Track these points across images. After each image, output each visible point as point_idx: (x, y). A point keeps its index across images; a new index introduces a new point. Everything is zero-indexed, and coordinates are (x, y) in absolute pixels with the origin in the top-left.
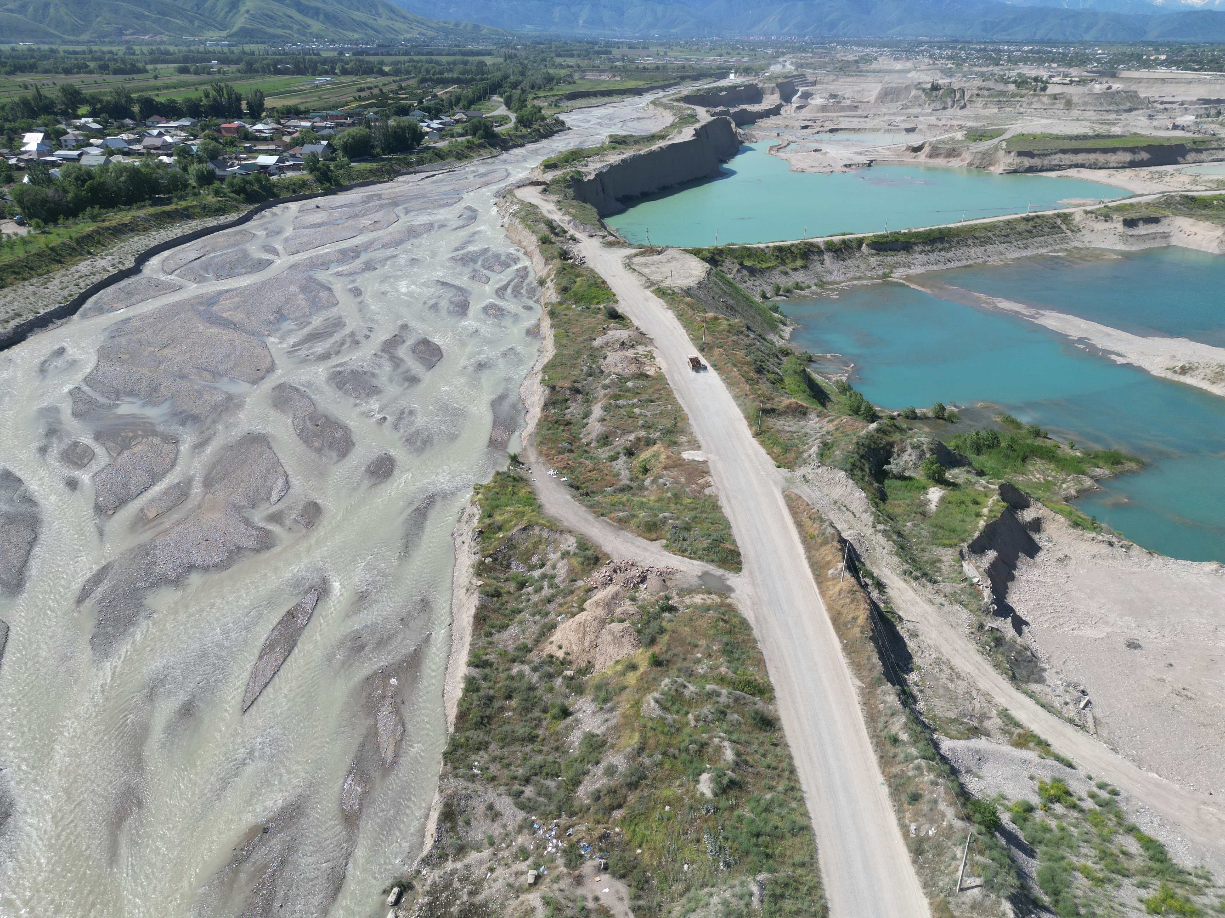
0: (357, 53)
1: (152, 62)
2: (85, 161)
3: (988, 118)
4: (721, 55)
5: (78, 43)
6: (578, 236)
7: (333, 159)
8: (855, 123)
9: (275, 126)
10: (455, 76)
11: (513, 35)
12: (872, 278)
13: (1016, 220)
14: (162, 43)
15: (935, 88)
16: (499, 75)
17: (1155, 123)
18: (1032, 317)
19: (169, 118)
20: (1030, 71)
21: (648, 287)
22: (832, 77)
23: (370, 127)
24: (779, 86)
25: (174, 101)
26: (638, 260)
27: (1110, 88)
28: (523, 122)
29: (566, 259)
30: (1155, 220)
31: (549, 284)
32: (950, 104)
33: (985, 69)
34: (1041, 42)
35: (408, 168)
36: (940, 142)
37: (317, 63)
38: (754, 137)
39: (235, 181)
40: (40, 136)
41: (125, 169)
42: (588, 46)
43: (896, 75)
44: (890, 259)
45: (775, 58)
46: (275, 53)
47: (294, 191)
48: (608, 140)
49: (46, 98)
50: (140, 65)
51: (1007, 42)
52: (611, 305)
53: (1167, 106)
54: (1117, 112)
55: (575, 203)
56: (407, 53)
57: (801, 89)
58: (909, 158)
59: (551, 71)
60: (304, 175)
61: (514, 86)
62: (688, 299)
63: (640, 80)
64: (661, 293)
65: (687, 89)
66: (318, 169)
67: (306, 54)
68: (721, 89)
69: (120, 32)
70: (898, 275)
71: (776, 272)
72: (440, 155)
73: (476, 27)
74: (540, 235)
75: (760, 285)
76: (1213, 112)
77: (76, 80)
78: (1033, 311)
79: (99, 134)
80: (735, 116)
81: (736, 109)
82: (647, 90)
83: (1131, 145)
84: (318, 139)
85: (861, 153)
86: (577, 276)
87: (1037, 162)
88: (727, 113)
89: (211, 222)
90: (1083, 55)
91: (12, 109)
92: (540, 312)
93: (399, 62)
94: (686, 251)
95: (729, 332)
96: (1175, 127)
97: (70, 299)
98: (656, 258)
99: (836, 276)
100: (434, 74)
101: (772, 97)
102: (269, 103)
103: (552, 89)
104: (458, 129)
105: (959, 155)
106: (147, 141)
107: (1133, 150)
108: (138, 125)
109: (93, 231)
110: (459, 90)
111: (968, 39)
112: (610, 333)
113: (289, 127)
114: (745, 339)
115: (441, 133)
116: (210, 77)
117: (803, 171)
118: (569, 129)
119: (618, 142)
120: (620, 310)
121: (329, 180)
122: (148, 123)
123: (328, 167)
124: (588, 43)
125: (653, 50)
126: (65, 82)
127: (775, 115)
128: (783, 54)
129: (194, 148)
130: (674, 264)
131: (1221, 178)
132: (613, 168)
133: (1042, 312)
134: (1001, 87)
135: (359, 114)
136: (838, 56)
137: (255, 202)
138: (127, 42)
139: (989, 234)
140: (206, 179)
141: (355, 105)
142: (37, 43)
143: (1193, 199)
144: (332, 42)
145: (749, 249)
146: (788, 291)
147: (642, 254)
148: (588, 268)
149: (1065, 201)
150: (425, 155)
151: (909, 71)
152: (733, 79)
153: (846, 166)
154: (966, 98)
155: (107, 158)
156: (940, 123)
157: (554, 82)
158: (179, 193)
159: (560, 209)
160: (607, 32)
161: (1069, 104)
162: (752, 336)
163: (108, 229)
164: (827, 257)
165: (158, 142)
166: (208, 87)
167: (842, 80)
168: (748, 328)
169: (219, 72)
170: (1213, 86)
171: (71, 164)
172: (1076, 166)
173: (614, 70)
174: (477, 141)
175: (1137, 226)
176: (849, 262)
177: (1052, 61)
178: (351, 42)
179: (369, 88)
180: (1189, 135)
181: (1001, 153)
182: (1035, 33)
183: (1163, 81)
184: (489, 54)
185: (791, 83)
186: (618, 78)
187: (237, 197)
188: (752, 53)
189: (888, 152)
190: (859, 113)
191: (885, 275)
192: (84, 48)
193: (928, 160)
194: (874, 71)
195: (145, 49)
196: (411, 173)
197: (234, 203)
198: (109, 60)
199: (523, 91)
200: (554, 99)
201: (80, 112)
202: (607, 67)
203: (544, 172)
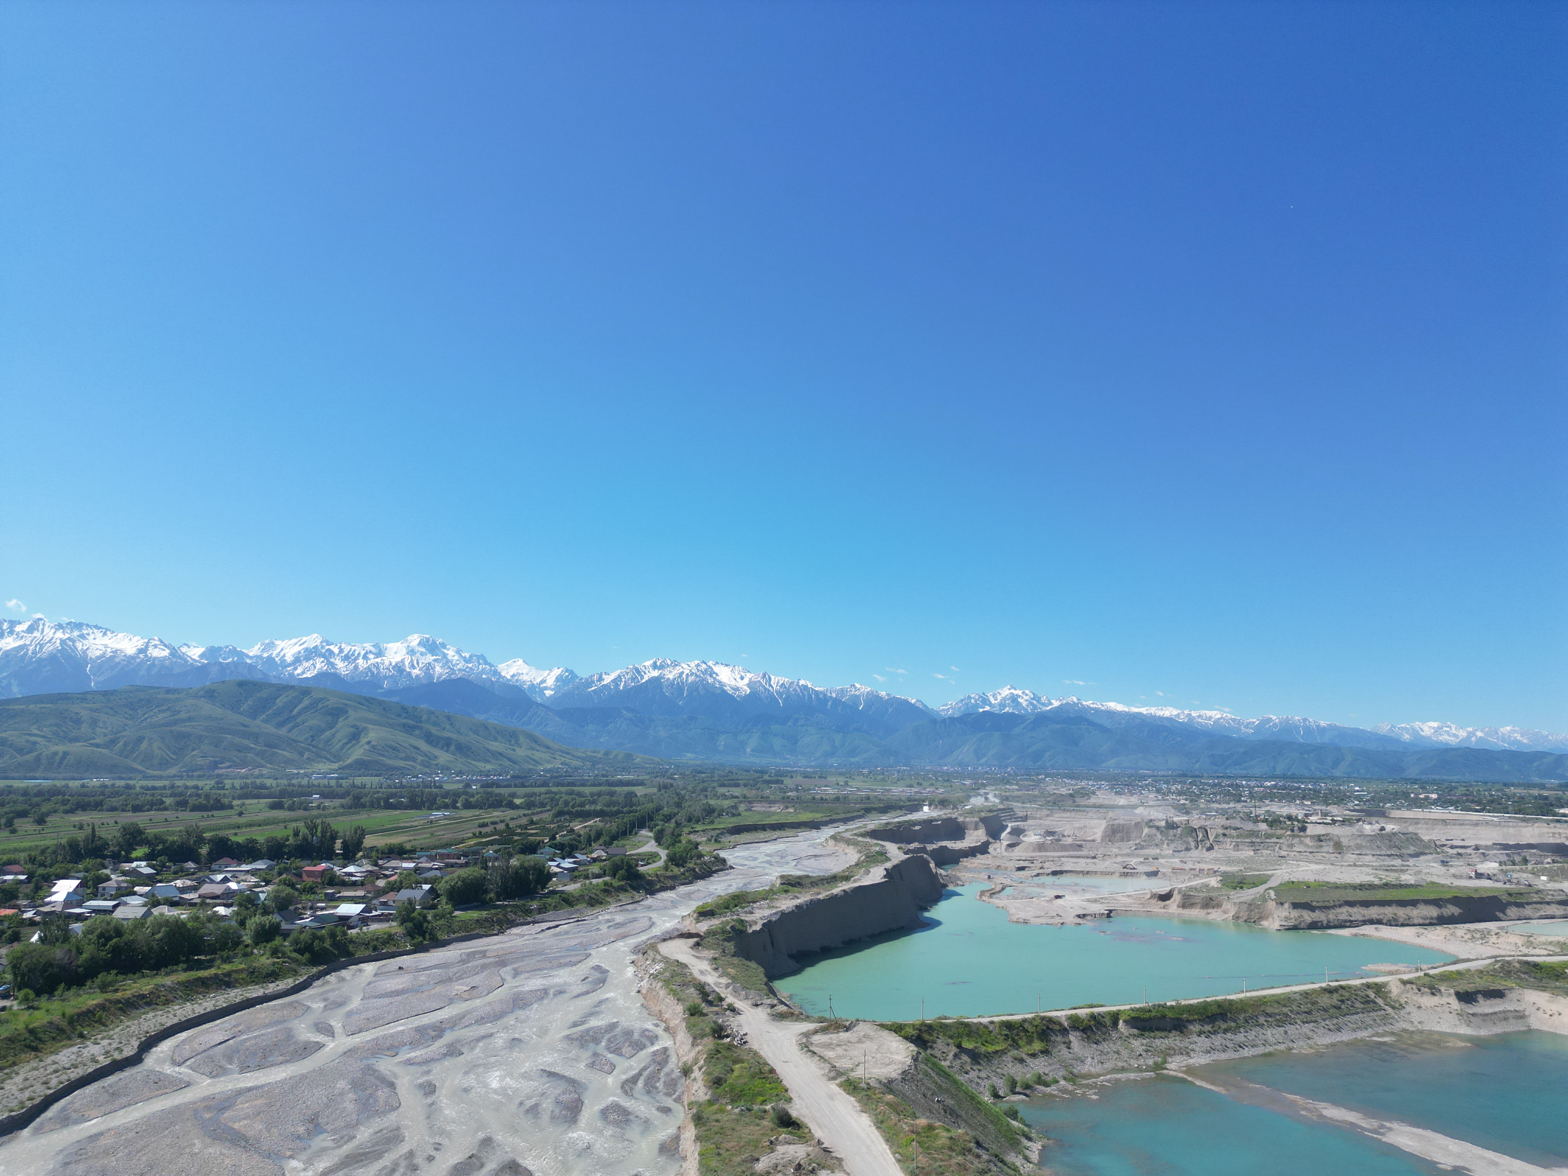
0: (486, 785)
1: (240, 797)
2: (119, 914)
3: (1243, 861)
4: (911, 786)
5: (161, 778)
6: (739, 1004)
7: (434, 907)
8: (1082, 864)
9: (370, 868)
10: (598, 808)
11: (671, 764)
12: (1139, 1069)
13: (1314, 991)
14: (261, 776)
15: (1171, 826)
16: (650, 806)
17: (1452, 871)
18: (1375, 1131)
19: (240, 860)
20: (1282, 809)
21: (834, 1078)
22: (1045, 812)
23: (486, 868)
24: (983, 820)
25: (254, 841)
26: (818, 1038)
27: (1383, 829)
28: (673, 860)
29: (721, 1037)
30: (1498, 994)
31: (697, 1074)
32: (1193, 844)
33: (1226, 806)
34: (1284, 777)
35: (526, 917)
36: (1191, 888)
37: (437, 795)
38: (959, 879)
39: (302, 937)
40: (76, 882)
41: (167, 923)
42: (757, 775)
43: (1121, 811)
44: (1161, 1042)
45: (975, 789)
46: (389, 787)
47: (375, 949)
48: (779, 881)
49: (100, 838)
50: (226, 801)
51: (1244, 777)
52: (782, 1105)
53: (1461, 851)
54: (1401, 856)
55: (736, 960)
56: (545, 784)
57: (1010, 825)
58: (1157, 907)
59: (712, 802)
60: (394, 927)
61: (668, 818)
62: (890, 1097)
63: (817, 811)
64: (852, 1087)
65: (874, 822)
66: (412, 920)
67: (426, 787)
68: (915, 823)
69: (215, 765)
70: (1175, 1066)
71: (1007, 1058)
72: (568, 901)
73: (629, 756)
74: (688, 1004)
75: (988, 1078)
76: (1517, 859)
77: (141, 819)
78: (1374, 1123)
79: (150, 880)
80: (935, 854)
81: (935, 846)
82: (826, 824)
83: (1432, 896)
84: (419, 883)
85: (1095, 901)
86: (736, 1062)
87: (1318, 916)
88: (924, 850)
89: (256, 991)
90: (1337, 791)
91: (54, 852)
92: (681, 1115)
93: (534, 794)
94: (883, 1026)
95: (951, 1149)
96: (1479, 876)
97: (29, 1104)
98: (843, 1035)
99: (1090, 1066)
100: (573, 807)
101: (976, 833)
102: (369, 841)
103: (712, 822)
104: (595, 869)
105: (1219, 906)
106: (206, 889)
107: (1437, 903)
108: (200, 870)
109: (97, 1005)
110: (601, 824)
111: (1197, 773)
112: (781, 1149)
113: (387, 869)
114: (976, 1161)
115: (573, 874)
116: (307, 813)
117: (1026, 922)
118: (732, 868)
119: (791, 884)
120: (794, 1114)
121: (422, 934)
122: (214, 867)
123: (425, 917)
124: (757, 771)
125: (832, 779)
126: (129, 821)
127: (983, 854)
128: (984, 786)
129: (262, 896)
130: (868, 1045)
131: (1562, 940)
132: (784, 916)
133: (1388, 1124)
134: (1249, 826)
135: (475, 853)
136: (1048, 788)
137: (320, 964)
138: (219, 776)
139: (1285, 1010)
140: (266, 935)
141: (472, 842)
142: (114, 779)
143: (1536, 965)
144: (460, 773)
145: (967, 1025)
146: (1027, 1087)
147: (824, 1030)
148: (750, 1050)
149: (1371, 967)
150: (549, 900)
151: (1135, 807)
152: (926, 812)
153: (1079, 916)
154: (1211, 838)
155: (149, 910)
156: (1187, 867)
157: (716, 814)
158: (225, 954)
159: (716, 969)
160: (778, 761)
161: (1339, 847)
162: (985, 1157)
163: (118, 1001)
164: (1074, 1038)
165: (218, 889)
166: (301, 825)
167: (1058, 815)
168: (978, 1144)
169: (318, 807)
170: (1505, 830)
171: (101, 917)
172: (1371, 922)
173: (787, 801)
174: (616, 883)
175: (1476, 1001)
176: (1104, 1046)
177: (1304, 798)
178: (481, 773)
179: (493, 823)
180: (1499, 885)
181: (1271, 905)
182: (1274, 767)
183: (1444, 822)
184: (641, 783)
185: (997, 817)
186: (791, 810)
187: (299, 956)
188: (946, 784)
189: (1129, 901)
190: (1084, 853)
191: (1158, 1067)
192: (166, 783)
193: (1181, 911)
194: (1094, 806)
195: (237, 783)
196: (528, 923)
197: (294, 966)
198: (191, 796)
199: (678, 824)
200: (714, 833)
201: (134, 855)
202: (778, 798)
203: (698, 921)
